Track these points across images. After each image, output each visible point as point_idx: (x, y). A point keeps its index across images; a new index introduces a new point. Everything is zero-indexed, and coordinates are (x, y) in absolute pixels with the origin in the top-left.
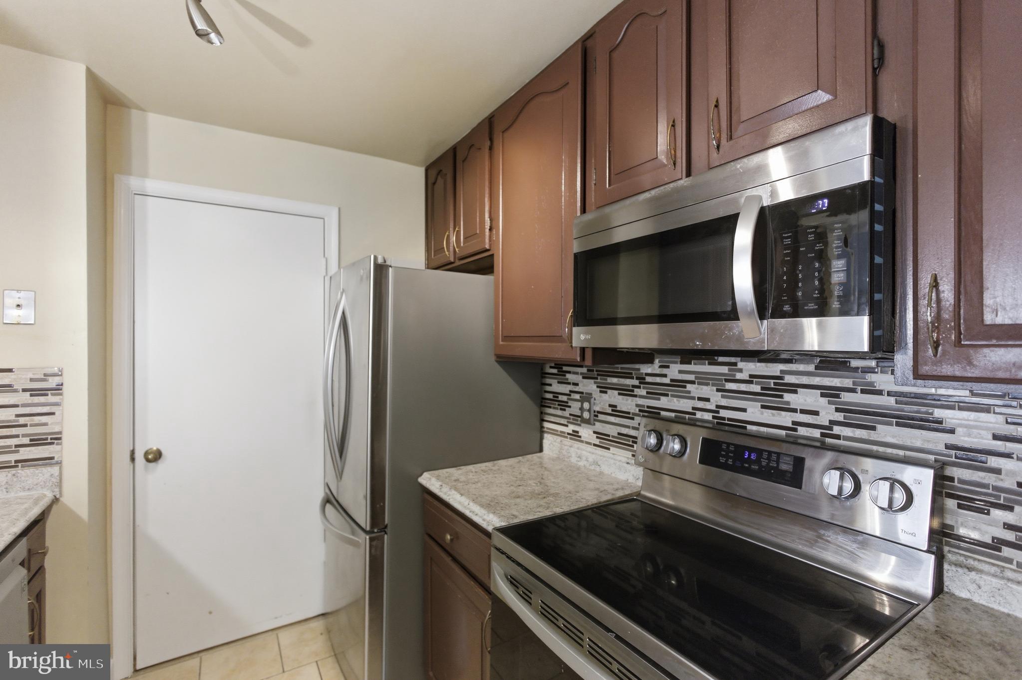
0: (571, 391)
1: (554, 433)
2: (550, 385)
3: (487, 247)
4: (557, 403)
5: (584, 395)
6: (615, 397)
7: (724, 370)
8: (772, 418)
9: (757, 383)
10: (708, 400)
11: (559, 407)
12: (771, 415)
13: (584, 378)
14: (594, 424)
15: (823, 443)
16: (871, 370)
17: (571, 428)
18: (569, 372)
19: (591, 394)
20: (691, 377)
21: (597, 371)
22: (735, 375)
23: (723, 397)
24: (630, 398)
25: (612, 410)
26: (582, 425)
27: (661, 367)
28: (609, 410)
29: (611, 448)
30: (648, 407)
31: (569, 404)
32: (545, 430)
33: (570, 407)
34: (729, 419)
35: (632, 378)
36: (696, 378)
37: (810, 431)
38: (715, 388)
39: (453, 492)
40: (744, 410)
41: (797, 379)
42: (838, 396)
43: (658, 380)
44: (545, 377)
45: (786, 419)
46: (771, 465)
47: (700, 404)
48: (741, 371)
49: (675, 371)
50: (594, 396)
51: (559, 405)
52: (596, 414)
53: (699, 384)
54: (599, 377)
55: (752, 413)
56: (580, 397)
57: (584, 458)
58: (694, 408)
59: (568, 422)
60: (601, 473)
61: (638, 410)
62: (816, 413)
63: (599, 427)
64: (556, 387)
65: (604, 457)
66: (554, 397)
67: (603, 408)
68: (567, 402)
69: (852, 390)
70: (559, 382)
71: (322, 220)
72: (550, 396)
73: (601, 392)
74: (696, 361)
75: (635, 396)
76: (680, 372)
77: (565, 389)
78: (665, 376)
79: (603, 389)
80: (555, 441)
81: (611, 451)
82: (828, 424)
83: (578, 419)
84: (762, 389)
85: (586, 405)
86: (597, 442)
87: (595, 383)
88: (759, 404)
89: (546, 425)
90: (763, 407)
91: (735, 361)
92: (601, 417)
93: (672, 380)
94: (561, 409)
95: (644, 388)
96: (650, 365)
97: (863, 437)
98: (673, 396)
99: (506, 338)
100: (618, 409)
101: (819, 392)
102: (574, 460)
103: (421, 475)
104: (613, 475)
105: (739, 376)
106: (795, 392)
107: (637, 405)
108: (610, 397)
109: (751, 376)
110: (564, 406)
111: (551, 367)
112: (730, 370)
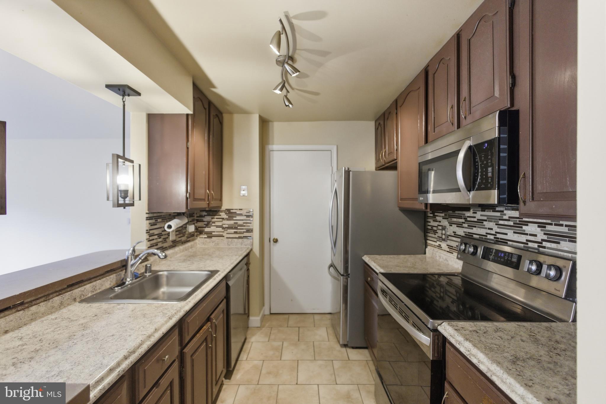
0: (438, 225)
1: (431, 245)
2: (430, 222)
3: (395, 158)
4: (433, 231)
5: (443, 227)
6: (455, 228)
7: (498, 214)
8: (518, 238)
9: (512, 221)
10: (492, 229)
11: (433, 233)
12: (517, 236)
13: (443, 218)
14: (447, 241)
15: (539, 250)
17: (438, 243)
18: (437, 216)
19: (446, 226)
20: (485, 218)
21: (448, 215)
22: (503, 217)
23: (498, 227)
24: (461, 228)
25: (454, 234)
26: (443, 241)
27: (474, 213)
28: (453, 234)
29: (454, 253)
30: (469, 233)
31: (437, 231)
32: (428, 244)
33: (437, 233)
34: (501, 239)
35: (462, 218)
36: (487, 218)
37: (533, 244)
38: (495, 223)
39: (372, 262)
40: (506, 234)
42: (545, 227)
43: (472, 219)
44: (428, 218)
45: (523, 238)
46: (509, 259)
47: (489, 231)
48: (505, 215)
49: (479, 215)
50: (447, 227)
51: (433, 232)
52: (448, 236)
53: (489, 221)
54: (449, 218)
55: (510, 235)
56: (442, 228)
57: (442, 258)
58: (486, 233)
59: (437, 240)
60: (448, 264)
61: (464, 234)
62: (536, 235)
63: (449, 243)
64: (432, 223)
65: (450, 257)
66: (431, 228)
67: (451, 234)
68: (436, 231)
69: (551, 224)
70: (433, 221)
71: (330, 151)
72: (430, 227)
73: (450, 225)
74: (487, 210)
75: (463, 227)
76: (481, 215)
77: (436, 224)
78: (475, 217)
79: (451, 224)
80: (431, 249)
81: (454, 254)
82: (540, 241)
83: (441, 239)
84: (514, 224)
85: (444, 232)
86: (448, 250)
87: (447, 221)
88: (513, 231)
89: (428, 242)
90: (514, 233)
92: (450, 238)
93: (478, 220)
94: (434, 234)
95: (467, 223)
96: (469, 212)
97: (555, 248)
98: (478, 227)
99: (401, 199)
100: (457, 234)
101: (537, 225)
102: (438, 258)
103: (363, 256)
104: (453, 266)
106: (527, 225)
107: (464, 232)
108: (453, 228)
109: (509, 217)
110: (435, 232)
111: (430, 213)
112: (501, 214)
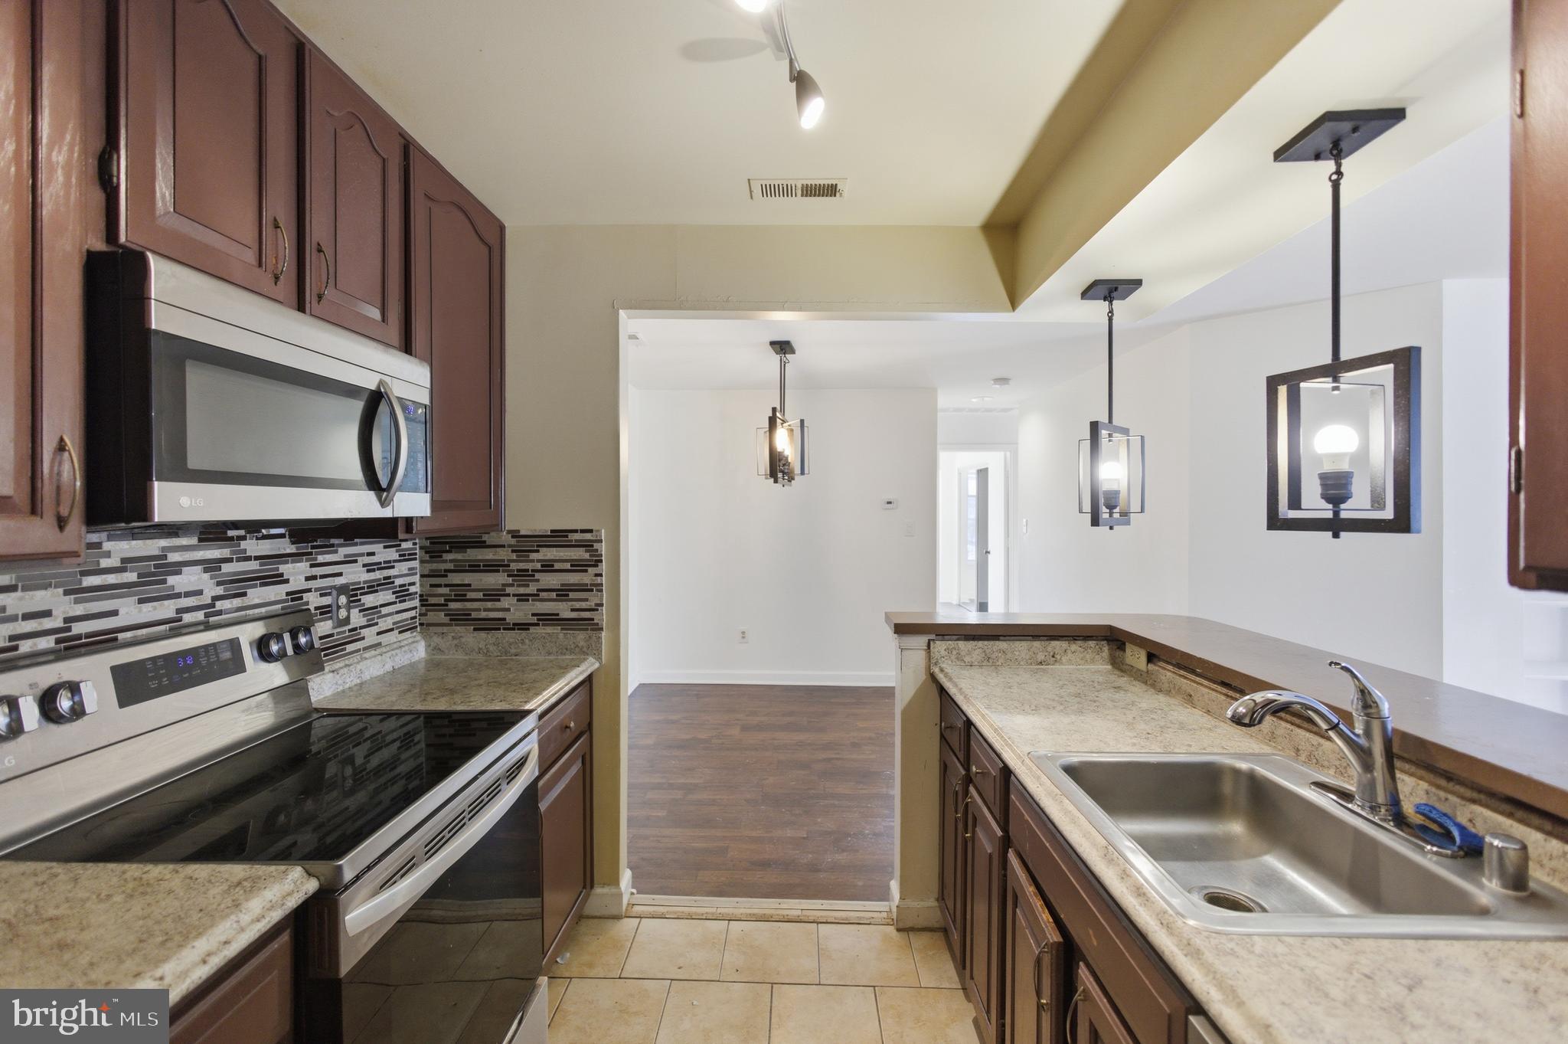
9: (132, 570)
12: (151, 609)
16: (244, 538)
41: (181, 556)
42: (218, 569)
46: (212, 660)
48: (108, 555)
55: (126, 613)
62: (200, 593)
84: (139, 576)
90: (141, 601)
91: (98, 541)
101: (201, 567)
105: (105, 563)
106: (179, 573)
109: (124, 560)
